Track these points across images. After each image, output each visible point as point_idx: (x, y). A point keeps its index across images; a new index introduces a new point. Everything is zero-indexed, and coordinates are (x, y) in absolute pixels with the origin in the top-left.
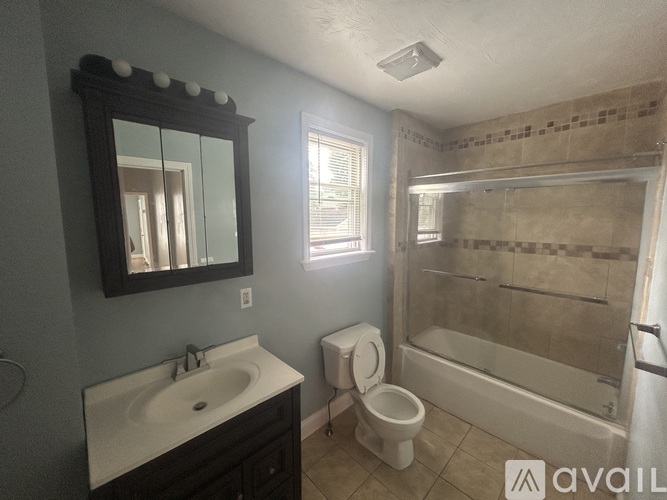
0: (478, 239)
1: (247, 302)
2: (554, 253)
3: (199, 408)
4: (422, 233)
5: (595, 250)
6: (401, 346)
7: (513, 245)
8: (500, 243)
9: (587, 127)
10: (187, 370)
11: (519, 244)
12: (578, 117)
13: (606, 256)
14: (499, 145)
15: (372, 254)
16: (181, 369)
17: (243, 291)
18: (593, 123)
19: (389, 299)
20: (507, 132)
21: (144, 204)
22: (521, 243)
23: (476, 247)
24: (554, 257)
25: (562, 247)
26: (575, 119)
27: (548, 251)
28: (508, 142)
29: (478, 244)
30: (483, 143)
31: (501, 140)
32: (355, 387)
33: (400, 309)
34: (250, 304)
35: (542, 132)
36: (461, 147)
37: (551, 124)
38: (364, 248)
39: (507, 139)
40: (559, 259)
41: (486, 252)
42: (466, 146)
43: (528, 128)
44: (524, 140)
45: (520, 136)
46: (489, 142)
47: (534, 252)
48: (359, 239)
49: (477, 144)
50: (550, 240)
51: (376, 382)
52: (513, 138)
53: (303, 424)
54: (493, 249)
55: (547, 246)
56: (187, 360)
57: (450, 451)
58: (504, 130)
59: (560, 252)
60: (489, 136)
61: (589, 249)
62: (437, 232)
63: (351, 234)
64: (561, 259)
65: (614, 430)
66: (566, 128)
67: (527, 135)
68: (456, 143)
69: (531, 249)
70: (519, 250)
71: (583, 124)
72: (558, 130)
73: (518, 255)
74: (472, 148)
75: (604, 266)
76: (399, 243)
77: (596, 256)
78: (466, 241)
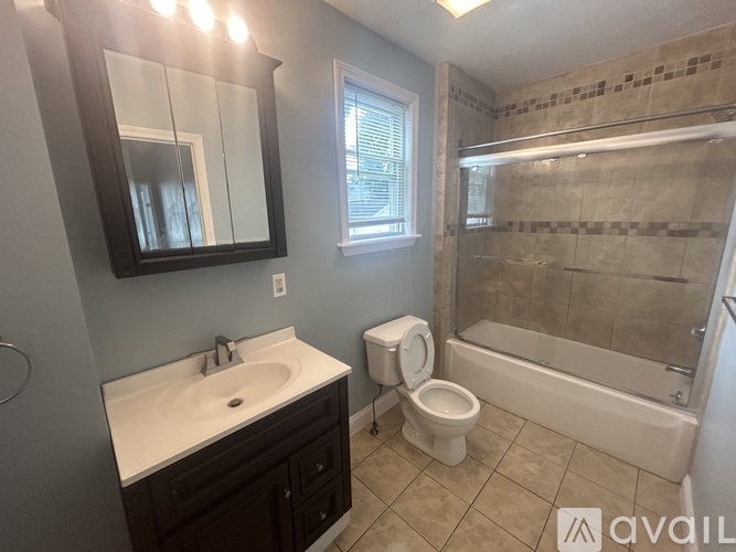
0: (536, 220)
1: (280, 290)
2: (624, 232)
3: (235, 404)
4: (471, 216)
5: (672, 226)
6: (449, 341)
7: (577, 225)
8: (562, 225)
9: (674, 80)
10: (217, 364)
11: (584, 225)
12: (662, 67)
13: (684, 234)
14: (566, 107)
15: (417, 239)
16: (211, 363)
17: (275, 277)
18: (680, 74)
19: (437, 290)
20: (576, 91)
21: (148, 195)
22: (586, 223)
23: (534, 230)
24: (623, 237)
25: (634, 225)
26: (659, 70)
27: (617, 231)
28: (576, 103)
29: (535, 227)
30: (546, 106)
31: (568, 101)
32: (402, 383)
33: (448, 302)
34: (284, 293)
35: (619, 88)
36: (519, 112)
37: (629, 78)
38: (409, 232)
39: (575, 98)
40: (629, 239)
41: (545, 235)
42: (526, 110)
43: (602, 84)
44: (597, 98)
45: (592, 95)
46: (553, 104)
47: (600, 233)
48: (403, 220)
49: (539, 107)
50: (621, 217)
51: (425, 378)
52: (583, 97)
53: (352, 420)
54: (553, 231)
55: (616, 225)
56: (217, 354)
57: (504, 446)
58: (572, 88)
59: (630, 232)
60: (554, 96)
61: (665, 225)
62: (487, 216)
63: (394, 216)
64: (632, 239)
65: (683, 419)
66: (648, 81)
67: (601, 93)
68: (514, 107)
69: (597, 229)
70: (583, 231)
71: (668, 77)
72: (637, 84)
73: (582, 236)
74: (533, 113)
75: (679, 244)
76: (448, 226)
77: (672, 233)
78: (522, 224)
